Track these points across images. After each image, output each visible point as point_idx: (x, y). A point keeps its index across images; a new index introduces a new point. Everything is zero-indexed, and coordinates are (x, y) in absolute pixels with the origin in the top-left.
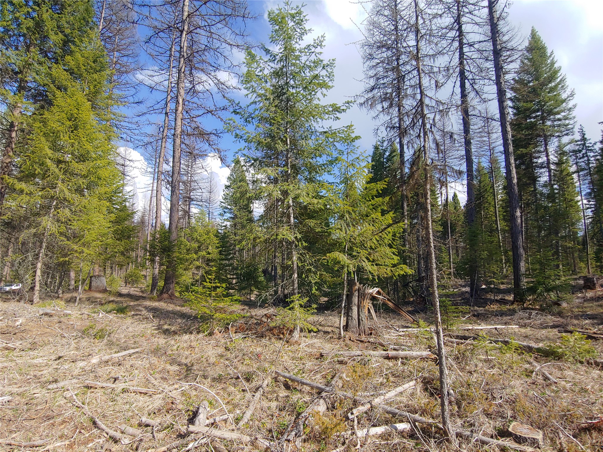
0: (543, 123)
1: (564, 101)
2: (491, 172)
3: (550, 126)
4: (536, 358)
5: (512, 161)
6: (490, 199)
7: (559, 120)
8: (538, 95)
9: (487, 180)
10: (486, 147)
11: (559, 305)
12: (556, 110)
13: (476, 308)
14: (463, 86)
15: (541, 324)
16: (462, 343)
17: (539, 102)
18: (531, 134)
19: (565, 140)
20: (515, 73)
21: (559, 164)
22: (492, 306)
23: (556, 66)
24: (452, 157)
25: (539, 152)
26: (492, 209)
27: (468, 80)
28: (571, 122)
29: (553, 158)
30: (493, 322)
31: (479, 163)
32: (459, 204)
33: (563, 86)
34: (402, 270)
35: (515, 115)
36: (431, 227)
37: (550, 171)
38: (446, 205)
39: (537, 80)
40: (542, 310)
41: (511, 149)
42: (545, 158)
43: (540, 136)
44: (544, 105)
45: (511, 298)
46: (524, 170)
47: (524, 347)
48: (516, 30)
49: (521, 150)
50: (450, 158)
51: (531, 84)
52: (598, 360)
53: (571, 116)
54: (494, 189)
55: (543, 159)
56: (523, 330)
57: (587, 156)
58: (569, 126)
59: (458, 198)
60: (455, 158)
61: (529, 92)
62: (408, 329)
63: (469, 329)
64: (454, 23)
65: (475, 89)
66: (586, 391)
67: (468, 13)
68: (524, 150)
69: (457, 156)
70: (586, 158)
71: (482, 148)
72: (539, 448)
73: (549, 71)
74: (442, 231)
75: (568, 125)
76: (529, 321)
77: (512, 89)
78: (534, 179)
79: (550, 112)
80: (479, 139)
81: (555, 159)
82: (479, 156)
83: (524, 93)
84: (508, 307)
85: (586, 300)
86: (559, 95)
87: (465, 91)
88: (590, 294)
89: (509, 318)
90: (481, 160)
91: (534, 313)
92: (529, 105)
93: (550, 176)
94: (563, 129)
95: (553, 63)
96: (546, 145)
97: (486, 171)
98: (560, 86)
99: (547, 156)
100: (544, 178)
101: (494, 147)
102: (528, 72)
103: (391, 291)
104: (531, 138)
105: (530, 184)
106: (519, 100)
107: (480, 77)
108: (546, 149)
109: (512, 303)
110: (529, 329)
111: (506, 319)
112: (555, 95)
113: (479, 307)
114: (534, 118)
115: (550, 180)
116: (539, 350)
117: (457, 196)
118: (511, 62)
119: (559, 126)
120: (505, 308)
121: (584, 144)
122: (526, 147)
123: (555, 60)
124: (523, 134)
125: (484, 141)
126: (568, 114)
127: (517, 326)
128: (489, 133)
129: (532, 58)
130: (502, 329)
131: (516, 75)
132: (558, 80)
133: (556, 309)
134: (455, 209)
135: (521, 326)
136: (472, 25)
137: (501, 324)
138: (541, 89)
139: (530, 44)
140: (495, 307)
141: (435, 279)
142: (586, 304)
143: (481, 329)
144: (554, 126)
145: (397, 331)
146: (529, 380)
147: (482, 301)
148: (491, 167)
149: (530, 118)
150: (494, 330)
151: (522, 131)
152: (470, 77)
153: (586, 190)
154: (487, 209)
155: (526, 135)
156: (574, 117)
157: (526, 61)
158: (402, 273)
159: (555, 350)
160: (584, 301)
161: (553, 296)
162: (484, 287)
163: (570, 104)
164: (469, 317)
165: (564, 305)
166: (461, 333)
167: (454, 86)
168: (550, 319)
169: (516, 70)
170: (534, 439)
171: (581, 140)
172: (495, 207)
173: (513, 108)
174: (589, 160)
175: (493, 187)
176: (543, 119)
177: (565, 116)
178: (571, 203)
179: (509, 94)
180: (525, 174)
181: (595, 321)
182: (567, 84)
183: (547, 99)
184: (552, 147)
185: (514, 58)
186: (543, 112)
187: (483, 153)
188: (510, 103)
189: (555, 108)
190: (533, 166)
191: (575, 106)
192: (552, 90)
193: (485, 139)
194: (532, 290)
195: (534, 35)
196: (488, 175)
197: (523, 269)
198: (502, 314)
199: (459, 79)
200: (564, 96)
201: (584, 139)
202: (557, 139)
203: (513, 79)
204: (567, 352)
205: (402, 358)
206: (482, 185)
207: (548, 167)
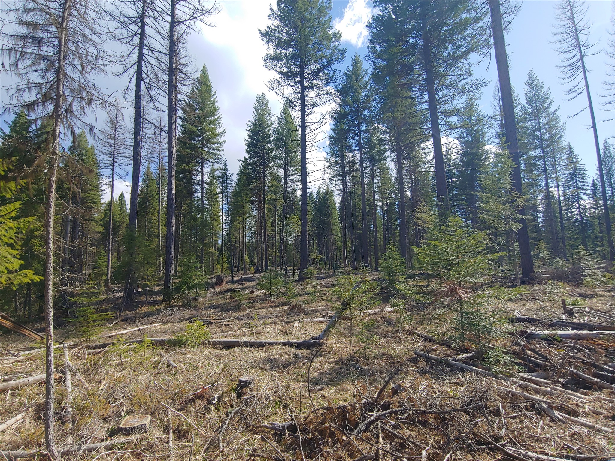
0: (202, 148)
1: (218, 135)
2: (159, 179)
3: (207, 152)
4: (167, 349)
5: (174, 173)
6: (155, 205)
7: (213, 149)
8: (201, 123)
9: (155, 186)
10: (157, 155)
11: (197, 300)
12: (212, 140)
13: (127, 312)
14: (138, 86)
15: (180, 318)
16: (100, 352)
17: (201, 129)
18: (193, 154)
19: (216, 166)
20: (187, 96)
21: (210, 184)
22: (143, 308)
23: (216, 104)
24: (122, 155)
25: (197, 170)
26: (156, 214)
27: (144, 82)
28: (221, 154)
29: (206, 179)
30: (139, 324)
31: (149, 168)
32: (126, 205)
33: (219, 123)
34: (26, 277)
35: (183, 133)
36: (52, 226)
37: (203, 189)
38: (110, 204)
39: (202, 110)
40: (183, 306)
41: (174, 162)
42: (201, 177)
43: (199, 158)
44: (205, 133)
45: (161, 299)
46: (185, 183)
47: (156, 342)
48: (192, 59)
49: (184, 165)
50: (119, 155)
51: (197, 111)
52: (210, 340)
53: (221, 149)
54: (159, 196)
55: (199, 178)
56: (163, 327)
57: (226, 183)
58: (219, 157)
59: (125, 199)
60: (125, 157)
61: (195, 118)
62: (32, 351)
63: (112, 336)
64: (138, 18)
65: (149, 94)
66: (197, 367)
67: (152, 17)
68: (186, 167)
69: (127, 155)
70: (226, 184)
71: (153, 154)
72: (146, 432)
73: (211, 107)
74: (103, 233)
75: (218, 155)
76: (171, 317)
77: (182, 109)
78: (192, 193)
79: (208, 141)
80: (151, 144)
81: (209, 180)
82: (150, 162)
83: (191, 117)
84: (157, 307)
85: (215, 294)
86: (215, 129)
87: (140, 92)
88: (218, 289)
89: (155, 317)
90: (150, 166)
91: (175, 309)
92: (195, 129)
93: (202, 193)
94: (215, 158)
95: (214, 102)
96: (202, 167)
97: (154, 177)
98: (217, 122)
99: (202, 176)
100: (198, 194)
101: (164, 157)
102: (196, 100)
103: (20, 304)
104: (193, 158)
105: (188, 197)
106: (187, 121)
107: (156, 86)
108: (202, 169)
109: (161, 303)
110: (169, 324)
111: (151, 318)
112: (213, 128)
113: (130, 311)
114: (197, 141)
115: (202, 196)
116: (169, 342)
117: (124, 197)
118: (185, 85)
119: (213, 154)
120: (154, 308)
121: (225, 173)
122: (188, 163)
123: (217, 99)
124: (187, 152)
125: (156, 148)
126: (220, 147)
127: (159, 324)
128: (160, 142)
129: (201, 90)
130: (145, 329)
131: (187, 98)
132: (217, 117)
133: (193, 304)
134: (120, 210)
135: (163, 323)
136: (155, 31)
137: (146, 324)
138: (204, 119)
139: (201, 77)
140: (145, 309)
141: (51, 287)
142: (215, 297)
143: (126, 333)
144: (209, 153)
145: (15, 356)
146: (155, 371)
147: (134, 304)
148: (159, 175)
149: (194, 140)
150: (137, 332)
151: (187, 149)
152: (147, 80)
153: (226, 209)
154: (152, 214)
155: (189, 154)
156: (223, 151)
157: (196, 90)
158: (26, 280)
159: (180, 339)
160: (214, 295)
161: (193, 293)
162: (140, 290)
163: (222, 140)
164: (117, 323)
165: (200, 300)
166: (101, 342)
167: (130, 82)
168: (187, 313)
169: (188, 94)
170: (142, 425)
171: (224, 170)
172: (159, 213)
173: (182, 126)
174: (227, 186)
175: (158, 194)
176: (203, 144)
177: (217, 147)
178: (215, 217)
179: (180, 113)
180: (185, 187)
181: (217, 310)
182: (222, 122)
183: (207, 129)
184: (207, 169)
185: (187, 83)
186: (203, 138)
187: (153, 159)
188: (179, 121)
189: (212, 138)
190: (192, 182)
191: (225, 142)
192: (211, 123)
193: (156, 146)
194: (177, 289)
195: (204, 71)
196: (155, 182)
197: (172, 272)
198: (149, 314)
199: (135, 77)
200: (219, 131)
201: (226, 169)
202: (211, 164)
203: (184, 101)
204: (189, 339)
205: (12, 390)
206: (149, 190)
207: (202, 185)
